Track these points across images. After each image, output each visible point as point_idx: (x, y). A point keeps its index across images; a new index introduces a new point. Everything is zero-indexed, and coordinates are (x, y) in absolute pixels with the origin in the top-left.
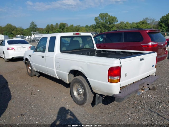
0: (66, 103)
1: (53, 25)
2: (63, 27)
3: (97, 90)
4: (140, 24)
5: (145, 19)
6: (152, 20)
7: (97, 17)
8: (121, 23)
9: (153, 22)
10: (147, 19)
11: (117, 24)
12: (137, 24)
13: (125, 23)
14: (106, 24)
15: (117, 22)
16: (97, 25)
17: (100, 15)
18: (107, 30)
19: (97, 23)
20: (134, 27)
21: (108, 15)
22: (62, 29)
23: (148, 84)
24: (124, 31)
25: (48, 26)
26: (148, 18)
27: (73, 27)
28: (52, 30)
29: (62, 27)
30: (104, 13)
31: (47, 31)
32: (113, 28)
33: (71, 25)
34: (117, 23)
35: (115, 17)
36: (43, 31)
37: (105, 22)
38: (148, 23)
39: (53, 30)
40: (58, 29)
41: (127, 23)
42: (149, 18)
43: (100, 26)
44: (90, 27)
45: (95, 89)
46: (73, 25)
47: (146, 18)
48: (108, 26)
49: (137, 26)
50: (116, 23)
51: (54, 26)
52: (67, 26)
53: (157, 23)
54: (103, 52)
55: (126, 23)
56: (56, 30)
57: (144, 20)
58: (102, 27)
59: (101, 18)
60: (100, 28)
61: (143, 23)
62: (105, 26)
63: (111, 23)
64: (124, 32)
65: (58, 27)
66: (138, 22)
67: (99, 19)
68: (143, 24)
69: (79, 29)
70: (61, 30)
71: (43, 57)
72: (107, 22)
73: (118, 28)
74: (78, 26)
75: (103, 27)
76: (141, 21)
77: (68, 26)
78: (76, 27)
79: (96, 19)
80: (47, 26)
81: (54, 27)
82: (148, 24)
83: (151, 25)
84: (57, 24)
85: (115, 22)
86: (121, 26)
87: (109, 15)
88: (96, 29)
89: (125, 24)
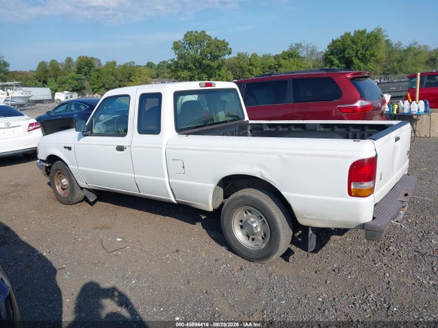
0: (216, 260)
1: (57, 63)
2: (86, 68)
3: (314, 217)
4: (284, 59)
5: (294, 45)
6: (309, 49)
7: (180, 41)
8: (240, 56)
9: (313, 52)
10: (299, 45)
11: (230, 59)
12: (276, 57)
13: (249, 57)
14: (204, 59)
15: (230, 53)
16: (180, 62)
17: (186, 36)
18: (207, 74)
19: (181, 57)
20: (270, 67)
21: (206, 35)
22: (86, 74)
23: (406, 195)
24: (292, 76)
25: (42, 65)
26: (301, 44)
27: (116, 67)
28: (56, 77)
29: (84, 68)
30: (196, 32)
31: (39, 81)
32: (220, 70)
33: (110, 63)
34: (231, 56)
35: (224, 41)
36: (27, 79)
37: (201, 54)
38: (302, 55)
39: (59, 78)
40: (73, 74)
41: (254, 55)
42: (303, 45)
43: (187, 64)
44: (159, 66)
45: (306, 216)
46: (115, 63)
47: (296, 44)
48: (209, 66)
49: (277, 63)
50: (227, 57)
51: (61, 65)
52: (96, 66)
53: (320, 56)
54: (268, 129)
55: (252, 55)
56: (68, 77)
57: (292, 49)
58: (194, 67)
59: (189, 44)
60: (190, 69)
61: (291, 55)
62: (201, 63)
63: (215, 57)
64: (293, 79)
65: (74, 68)
66: (278, 54)
67: (185, 47)
68: (291, 59)
69: (133, 73)
70: (84, 77)
71: (120, 148)
72: (205, 55)
73: (232, 68)
74: (128, 65)
75: (196, 66)
76: (286, 51)
77: (100, 64)
78: (125, 67)
79: (176, 46)
80: (40, 64)
81: (60, 67)
82: (302, 57)
83: (308, 60)
84: (69, 60)
85: (224, 55)
86: (239, 63)
87: (210, 37)
88: (179, 73)
89: (250, 59)
